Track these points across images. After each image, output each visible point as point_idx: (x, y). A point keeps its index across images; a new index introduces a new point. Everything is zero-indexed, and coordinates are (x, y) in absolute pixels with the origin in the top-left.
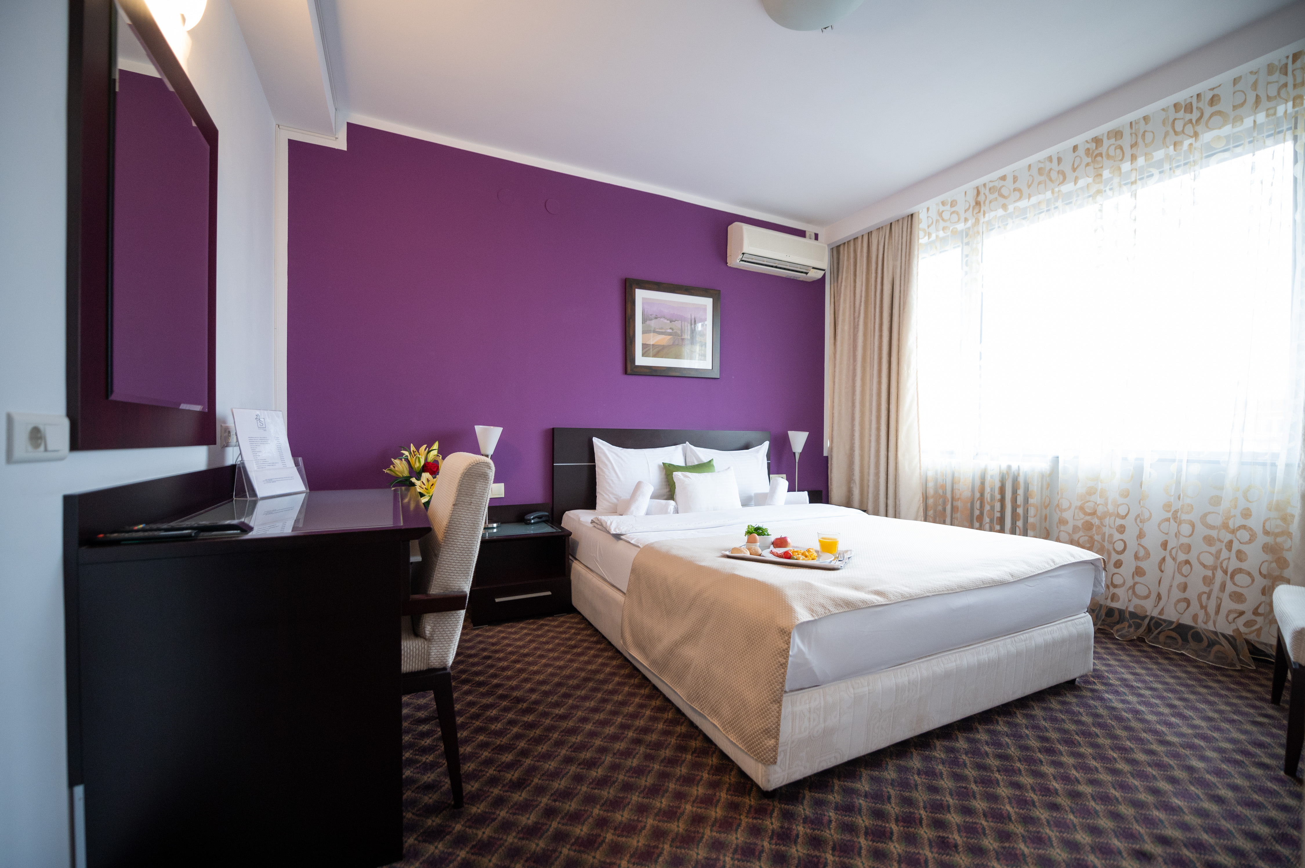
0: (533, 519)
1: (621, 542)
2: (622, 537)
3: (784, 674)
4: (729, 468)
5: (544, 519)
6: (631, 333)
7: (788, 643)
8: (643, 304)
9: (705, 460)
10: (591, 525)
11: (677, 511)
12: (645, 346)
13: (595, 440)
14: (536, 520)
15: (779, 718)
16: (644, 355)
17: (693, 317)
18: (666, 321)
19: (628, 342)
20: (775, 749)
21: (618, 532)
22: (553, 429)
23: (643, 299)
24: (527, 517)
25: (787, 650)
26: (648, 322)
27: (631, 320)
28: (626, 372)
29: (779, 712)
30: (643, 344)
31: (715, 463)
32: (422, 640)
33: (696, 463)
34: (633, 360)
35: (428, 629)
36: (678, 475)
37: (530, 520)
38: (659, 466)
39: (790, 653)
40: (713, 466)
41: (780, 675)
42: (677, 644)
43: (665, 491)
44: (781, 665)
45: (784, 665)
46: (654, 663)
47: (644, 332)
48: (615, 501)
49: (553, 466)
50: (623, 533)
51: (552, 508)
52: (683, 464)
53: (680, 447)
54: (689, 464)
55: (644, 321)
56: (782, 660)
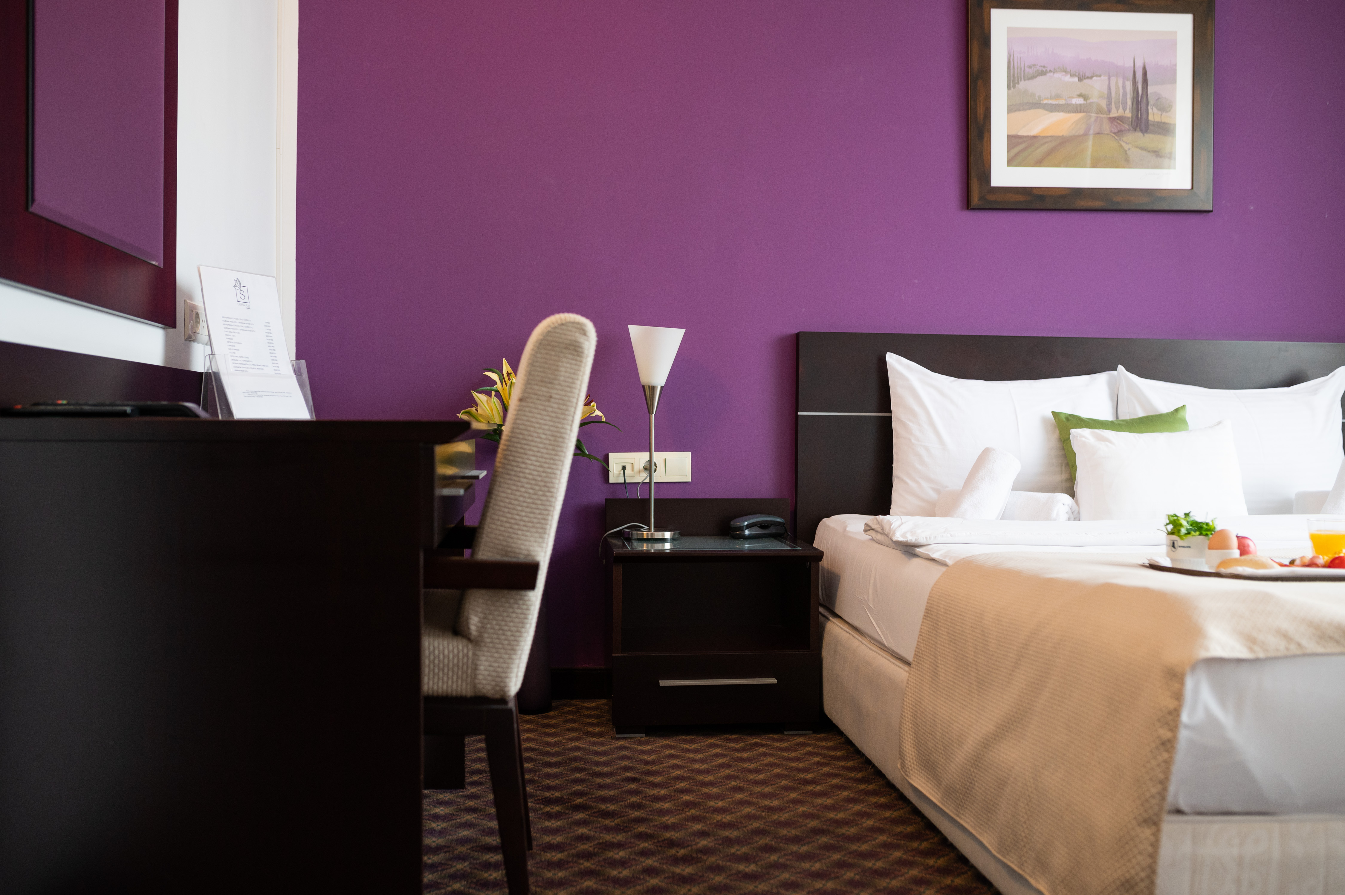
0: (748, 527)
1: (915, 561)
2: (918, 550)
3: (1168, 763)
4: (1219, 423)
5: (772, 530)
6: (981, 112)
7: (1179, 696)
8: (1010, 41)
9: (1164, 407)
10: (866, 537)
11: (1076, 516)
12: (1013, 140)
13: (892, 359)
14: (756, 531)
15: (1153, 856)
16: (1011, 162)
17: (1139, 65)
18: (1068, 78)
19: (973, 134)
21: (910, 538)
22: (797, 335)
23: (1010, 30)
24: (736, 523)
25: (1175, 713)
26: (1023, 85)
27: (980, 83)
28: (967, 205)
29: (1155, 845)
30: (1009, 137)
31: (1188, 415)
32: (465, 641)
33: (1141, 414)
34: (986, 175)
35: (474, 622)
36: (1079, 436)
37: (741, 529)
38: (1044, 420)
39: (1185, 717)
40: (1184, 422)
41: (1159, 765)
42: (988, 743)
43: (1060, 477)
44: (1163, 744)
45: (1168, 745)
46: (949, 792)
47: (1011, 109)
48: (933, 495)
49: (797, 416)
50: (922, 541)
51: (794, 514)
53: (1101, 379)
54: (1124, 416)
55: (1012, 81)
56: (1165, 734)
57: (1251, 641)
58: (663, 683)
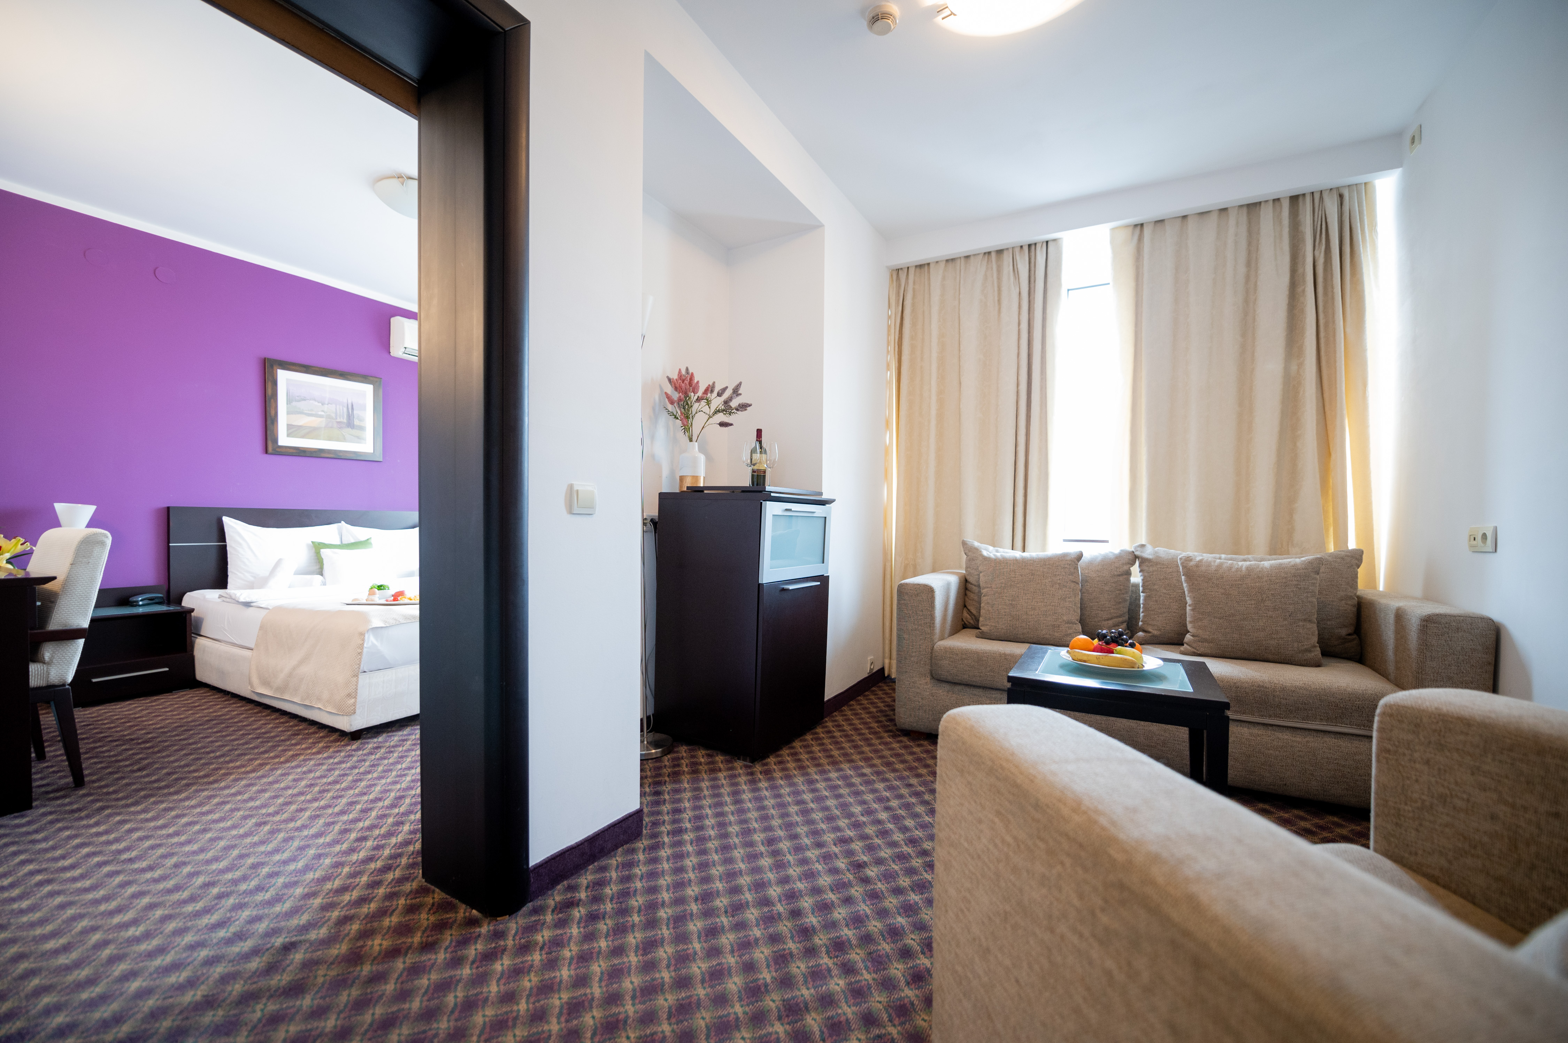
0: (141, 600)
1: (251, 608)
2: (253, 604)
3: (360, 659)
5: (157, 601)
6: (273, 412)
7: (363, 640)
8: (287, 385)
9: (363, 539)
10: (219, 600)
11: (324, 584)
12: (289, 427)
13: (226, 520)
14: (146, 602)
15: (357, 684)
16: (288, 435)
17: (350, 402)
18: (316, 403)
19: (269, 422)
20: (354, 704)
21: (248, 600)
22: (168, 508)
23: (288, 380)
24: (134, 599)
25: (363, 644)
26: (294, 404)
27: (272, 400)
28: (266, 452)
29: (357, 682)
30: (288, 425)
31: (372, 541)
32: (41, 664)
33: (353, 541)
34: (275, 440)
35: (47, 656)
36: (324, 552)
37: (138, 602)
38: (308, 545)
39: (365, 645)
40: (371, 544)
41: (356, 661)
42: (294, 669)
43: (316, 567)
44: (357, 653)
45: (360, 654)
47: (288, 413)
48: (252, 579)
49: (169, 547)
50: (254, 600)
51: (168, 592)
52: (338, 543)
53: (334, 527)
54: (345, 542)
55: (289, 401)
56: (359, 651)
57: (385, 622)
58: (94, 680)
